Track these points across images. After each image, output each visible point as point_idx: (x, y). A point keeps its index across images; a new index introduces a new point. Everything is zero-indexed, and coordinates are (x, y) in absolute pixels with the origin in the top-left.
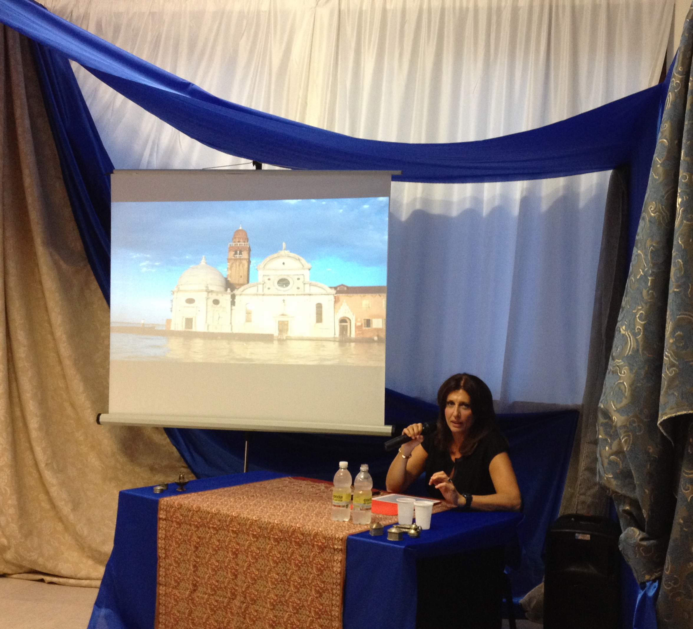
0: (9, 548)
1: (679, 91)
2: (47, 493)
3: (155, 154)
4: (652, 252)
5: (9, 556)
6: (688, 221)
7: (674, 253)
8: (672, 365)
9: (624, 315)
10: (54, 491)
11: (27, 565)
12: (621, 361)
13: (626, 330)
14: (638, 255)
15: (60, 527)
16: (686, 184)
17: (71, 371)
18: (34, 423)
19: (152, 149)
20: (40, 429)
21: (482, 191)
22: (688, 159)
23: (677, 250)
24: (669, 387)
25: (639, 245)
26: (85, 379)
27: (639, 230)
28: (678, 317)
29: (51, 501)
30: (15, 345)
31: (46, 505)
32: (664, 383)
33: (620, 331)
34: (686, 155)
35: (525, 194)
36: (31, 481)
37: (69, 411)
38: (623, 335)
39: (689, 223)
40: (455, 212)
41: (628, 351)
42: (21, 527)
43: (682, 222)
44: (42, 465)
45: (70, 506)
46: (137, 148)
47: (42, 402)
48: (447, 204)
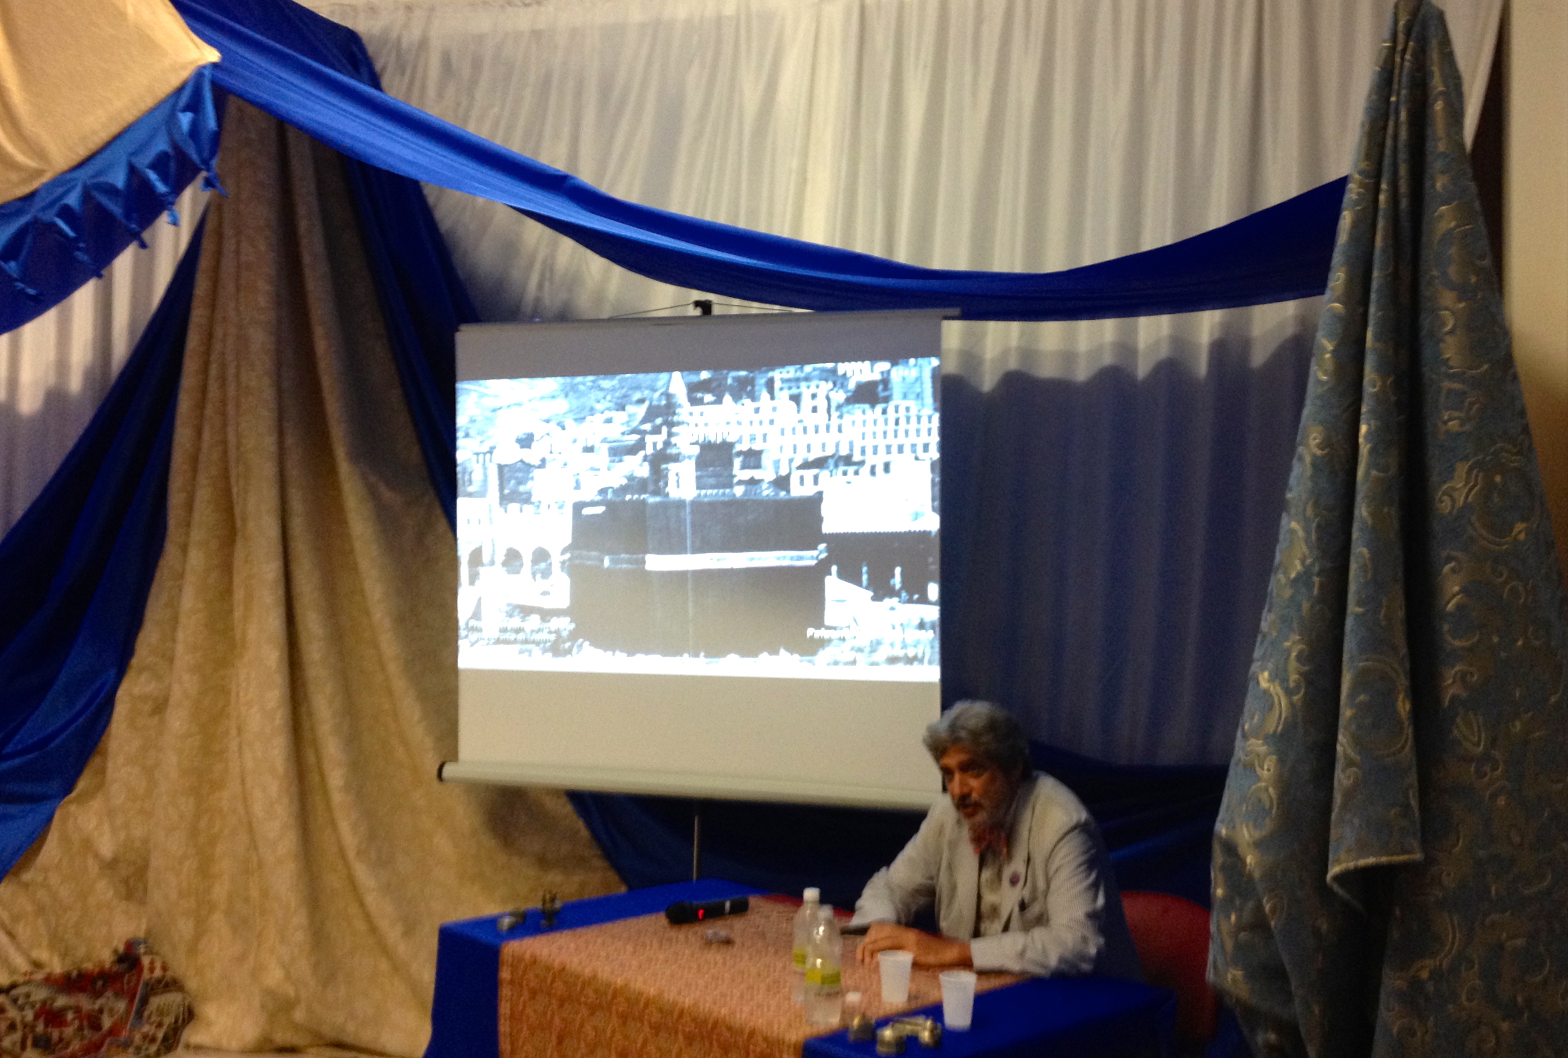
0: (297, 1001)
1: (1364, 210)
2: (362, 904)
3: (547, 284)
4: (1319, 526)
5: (299, 1015)
6: (1378, 471)
7: (1355, 534)
8: (1350, 763)
9: (1266, 650)
10: (372, 900)
11: (329, 1032)
12: (1260, 742)
13: (1271, 680)
14: (1293, 532)
15: (384, 965)
16: (1376, 395)
17: (400, 684)
18: (336, 778)
19: (542, 275)
20: (347, 788)
21: (1134, 331)
22: (1378, 345)
23: (1361, 530)
24: (1344, 806)
25: (1293, 511)
26: (423, 697)
27: (1292, 481)
28: (1361, 664)
29: (367, 917)
30: (303, 637)
31: (360, 925)
32: (1338, 798)
33: (1258, 683)
34: (1377, 337)
35: (1217, 335)
36: (333, 881)
37: (400, 752)
38: (1266, 692)
39: (1382, 475)
40: (1082, 373)
41: (1273, 724)
42: (316, 966)
43: (1367, 473)
44: (351, 854)
45: (399, 928)
46: (516, 274)
47: (352, 740)
48: (1069, 357)
